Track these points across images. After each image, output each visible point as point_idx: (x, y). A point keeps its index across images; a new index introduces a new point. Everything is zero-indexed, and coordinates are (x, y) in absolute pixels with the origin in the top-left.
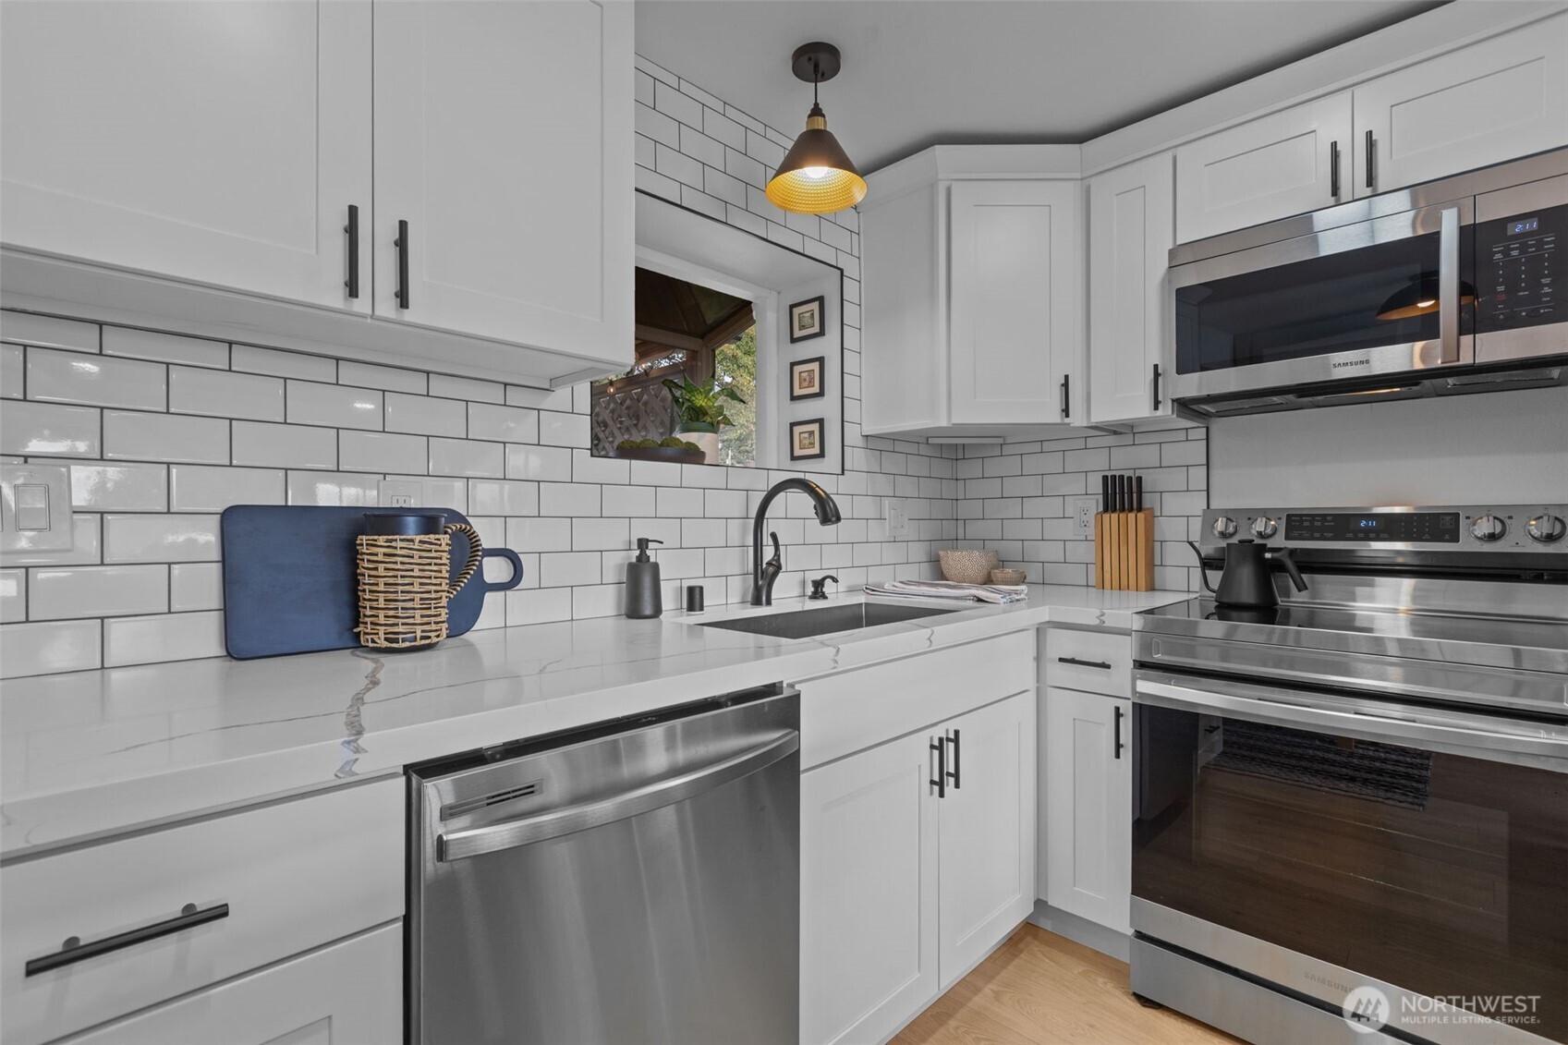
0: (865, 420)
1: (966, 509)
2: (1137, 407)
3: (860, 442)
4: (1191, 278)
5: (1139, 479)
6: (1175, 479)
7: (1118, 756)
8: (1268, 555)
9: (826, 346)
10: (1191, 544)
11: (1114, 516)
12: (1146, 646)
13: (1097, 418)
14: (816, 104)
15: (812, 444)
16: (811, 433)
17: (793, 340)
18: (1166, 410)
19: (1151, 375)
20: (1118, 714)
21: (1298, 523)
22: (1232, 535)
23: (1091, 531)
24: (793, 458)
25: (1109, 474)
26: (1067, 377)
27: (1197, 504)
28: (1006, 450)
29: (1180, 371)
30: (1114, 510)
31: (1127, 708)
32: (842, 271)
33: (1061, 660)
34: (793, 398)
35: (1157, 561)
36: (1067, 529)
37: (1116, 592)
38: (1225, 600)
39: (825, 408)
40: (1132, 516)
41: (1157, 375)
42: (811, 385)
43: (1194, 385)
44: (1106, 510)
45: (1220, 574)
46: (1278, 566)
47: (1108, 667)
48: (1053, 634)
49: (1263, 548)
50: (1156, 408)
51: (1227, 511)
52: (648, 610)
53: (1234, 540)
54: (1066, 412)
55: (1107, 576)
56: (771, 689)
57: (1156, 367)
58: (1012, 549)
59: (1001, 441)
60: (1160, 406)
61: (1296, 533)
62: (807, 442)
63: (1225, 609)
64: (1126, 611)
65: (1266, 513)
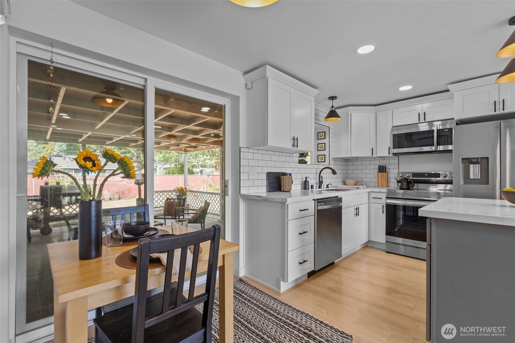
0: (333, 155)
1: (349, 172)
2: (386, 154)
3: (332, 159)
4: (396, 132)
5: (386, 166)
6: (393, 166)
7: (383, 213)
8: (409, 180)
9: (326, 141)
10: (395, 178)
11: (381, 173)
12: (387, 195)
13: (378, 155)
14: (333, 105)
15: (323, 160)
16: (322, 157)
17: (318, 139)
18: (391, 155)
19: (388, 148)
20: (383, 206)
21: (414, 175)
22: (403, 177)
23: (376, 176)
24: (318, 162)
25: (380, 165)
26: (373, 148)
27: (397, 171)
28: (358, 160)
29: (393, 148)
30: (381, 172)
31: (385, 205)
32: (329, 127)
33: (373, 198)
34: (318, 150)
35: (389, 182)
36: (371, 176)
37: (381, 188)
38: (402, 188)
39: (326, 153)
40: (384, 173)
41: (389, 148)
42: (322, 148)
43: (396, 151)
44: (379, 172)
45: (400, 184)
46: (410, 182)
47: (381, 198)
48: (371, 193)
49: (408, 179)
50: (389, 154)
51: (402, 172)
52: (307, 188)
53: (403, 178)
54: (372, 154)
55: (379, 185)
56: (337, 197)
57: (389, 147)
58: (359, 180)
59: (357, 158)
60: (390, 154)
61: (414, 176)
62: (321, 159)
63: (401, 189)
64: (384, 190)
65: (409, 173)
